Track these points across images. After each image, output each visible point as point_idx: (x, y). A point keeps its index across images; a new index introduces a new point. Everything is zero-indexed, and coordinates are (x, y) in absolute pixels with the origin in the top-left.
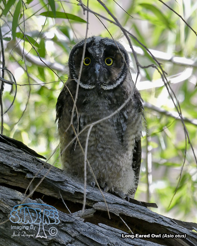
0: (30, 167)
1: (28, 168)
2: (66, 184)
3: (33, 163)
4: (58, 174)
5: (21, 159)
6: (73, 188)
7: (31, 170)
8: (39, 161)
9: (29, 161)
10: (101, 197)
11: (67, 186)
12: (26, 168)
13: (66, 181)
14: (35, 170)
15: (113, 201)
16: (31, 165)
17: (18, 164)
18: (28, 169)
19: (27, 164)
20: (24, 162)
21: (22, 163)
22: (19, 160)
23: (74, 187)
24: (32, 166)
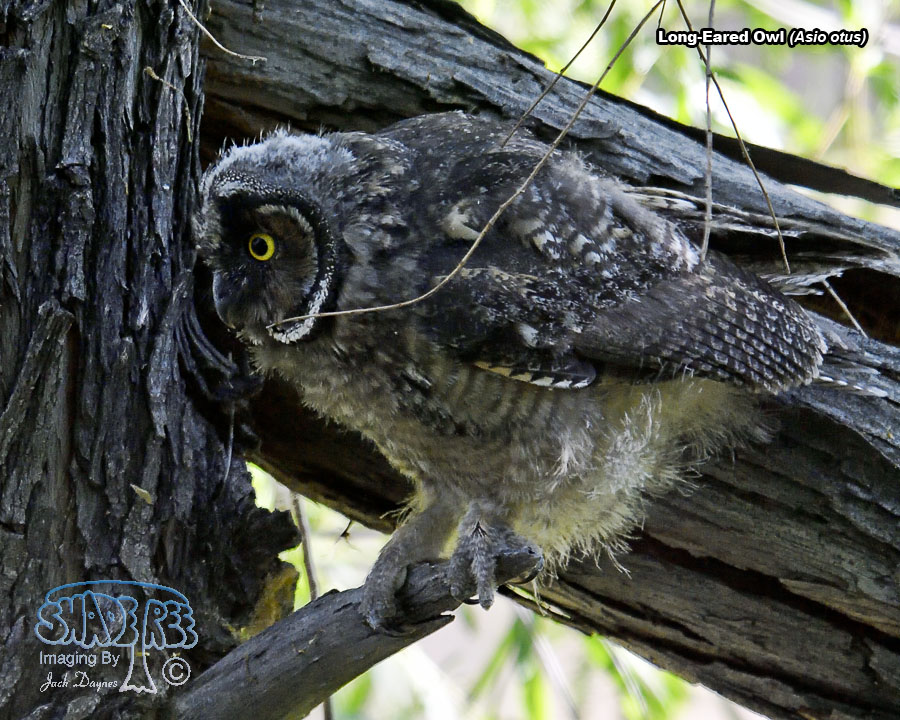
0: (490, 89)
1: (485, 93)
2: (619, 149)
3: (500, 73)
4: (592, 112)
5: (459, 60)
6: (644, 162)
7: (495, 99)
8: (521, 67)
9: (487, 66)
10: (742, 196)
11: (624, 155)
12: (477, 93)
13: (618, 140)
14: (508, 98)
15: (786, 208)
16: (494, 81)
17: (447, 78)
18: (482, 95)
19: (481, 76)
20: (470, 72)
21: (463, 74)
22: (451, 65)
23: (648, 161)
24: (497, 83)
